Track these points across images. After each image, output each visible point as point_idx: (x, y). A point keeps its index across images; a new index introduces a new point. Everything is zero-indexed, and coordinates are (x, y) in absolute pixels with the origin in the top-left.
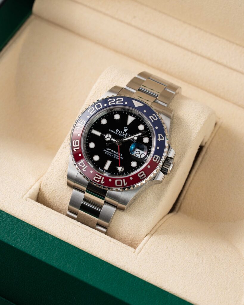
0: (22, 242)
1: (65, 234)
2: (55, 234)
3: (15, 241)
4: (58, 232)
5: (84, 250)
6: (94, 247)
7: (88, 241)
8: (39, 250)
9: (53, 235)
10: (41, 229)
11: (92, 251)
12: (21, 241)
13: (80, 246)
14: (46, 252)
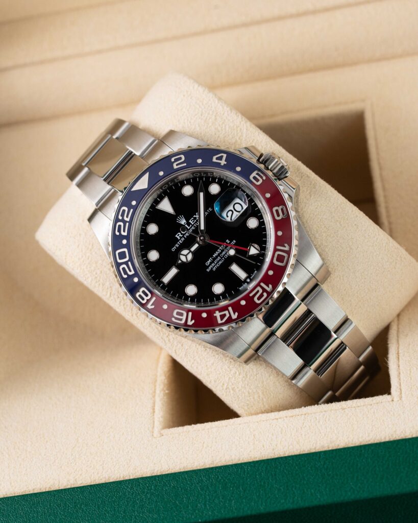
0: (208, 506)
1: (263, 446)
2: (249, 458)
3: (197, 511)
4: (251, 451)
5: (313, 451)
6: (325, 435)
7: (308, 433)
8: (244, 501)
9: (246, 460)
10: (219, 465)
11: (327, 445)
12: (205, 506)
13: (302, 450)
14: (258, 494)
